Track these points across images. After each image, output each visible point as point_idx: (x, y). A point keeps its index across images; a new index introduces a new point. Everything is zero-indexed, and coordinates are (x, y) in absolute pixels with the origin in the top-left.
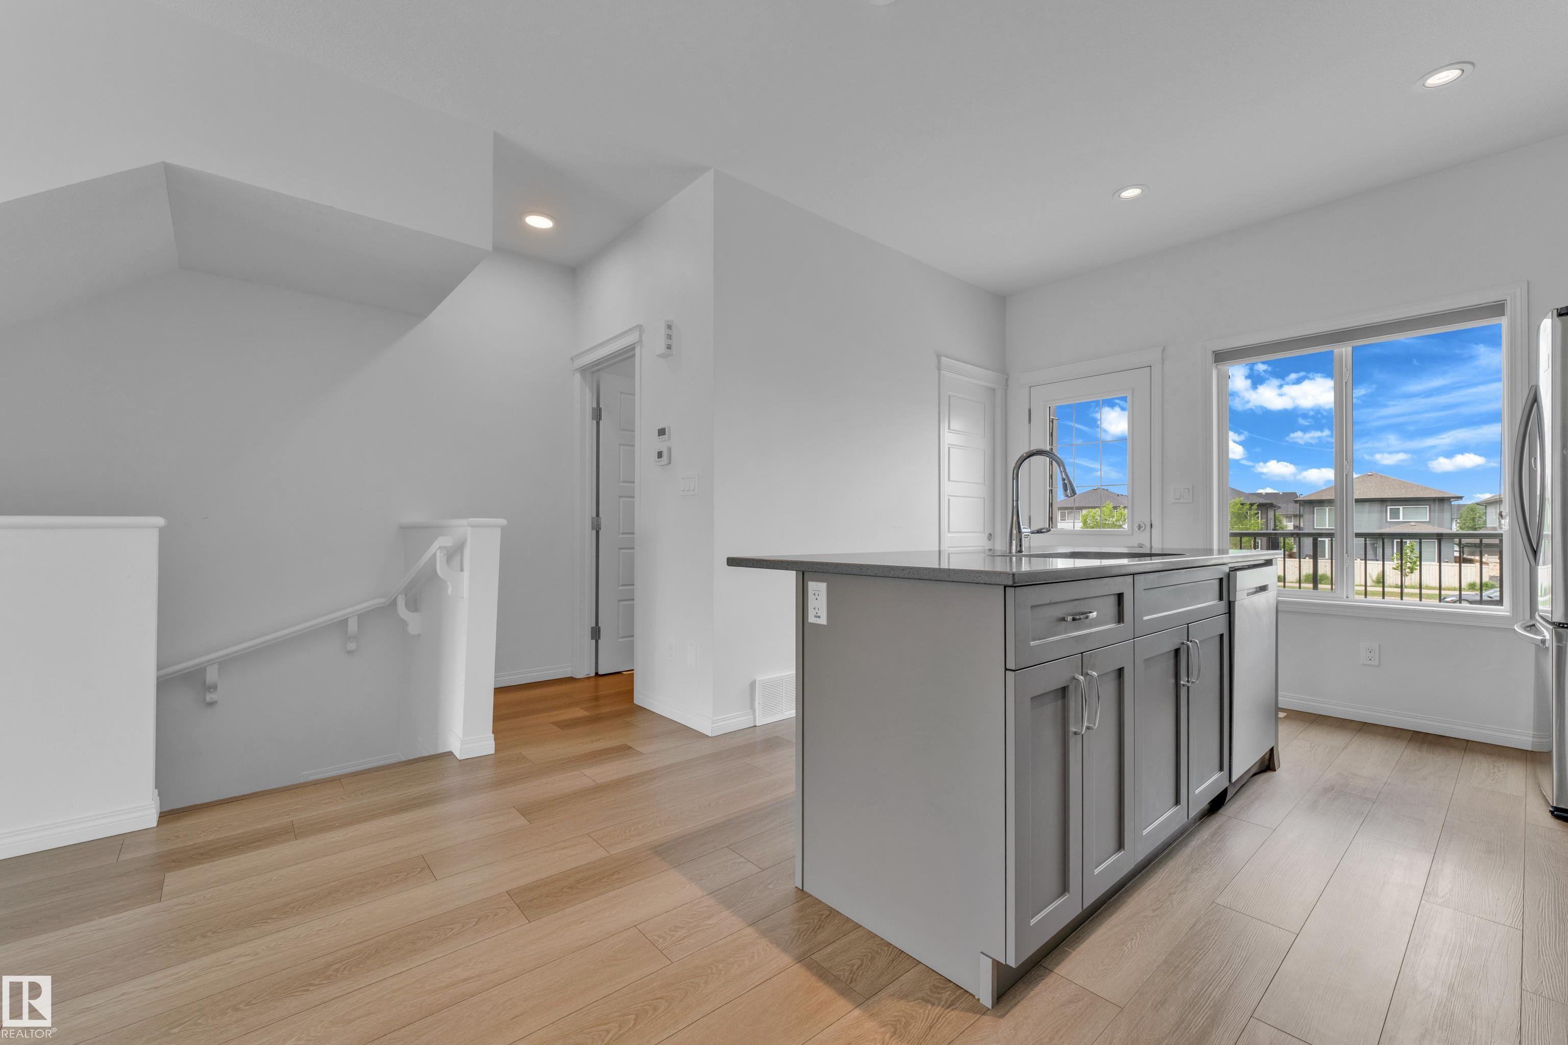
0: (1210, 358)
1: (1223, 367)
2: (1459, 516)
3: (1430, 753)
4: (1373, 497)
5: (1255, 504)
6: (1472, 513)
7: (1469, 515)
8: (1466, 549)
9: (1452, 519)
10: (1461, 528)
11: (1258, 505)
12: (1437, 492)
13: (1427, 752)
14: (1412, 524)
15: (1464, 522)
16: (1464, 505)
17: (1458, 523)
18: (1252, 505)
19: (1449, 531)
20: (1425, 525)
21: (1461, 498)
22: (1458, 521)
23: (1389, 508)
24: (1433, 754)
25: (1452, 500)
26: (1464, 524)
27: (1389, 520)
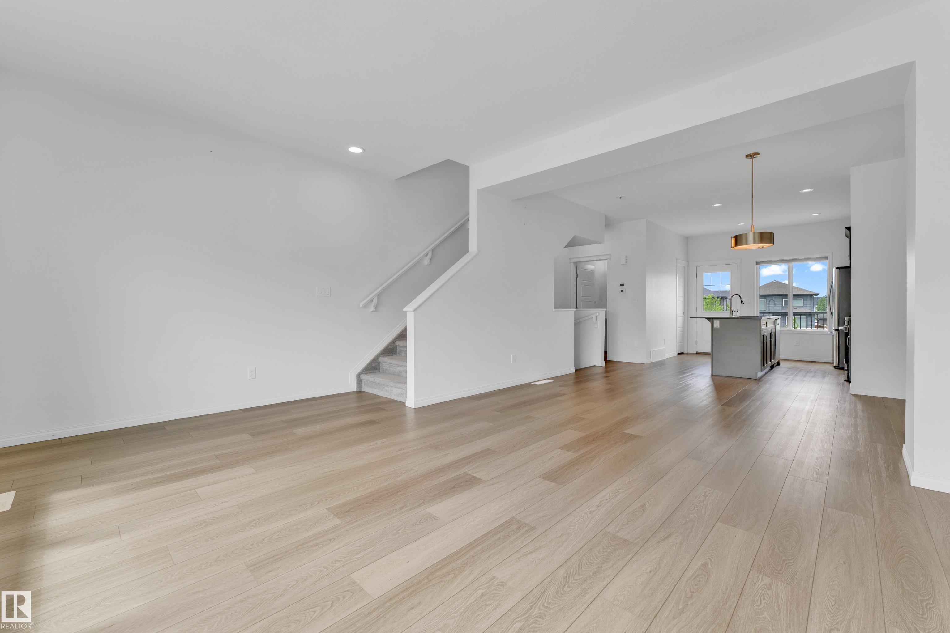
0: (755, 263)
1: (758, 266)
2: (817, 304)
4: (776, 293)
5: (719, 297)
6: (823, 302)
7: (821, 303)
8: (820, 321)
9: (814, 305)
10: (818, 310)
11: (721, 298)
12: (807, 291)
14: (795, 308)
15: (819, 306)
16: (820, 298)
17: (817, 307)
18: (718, 298)
19: (813, 312)
20: (801, 309)
21: (818, 294)
22: (817, 306)
23: (784, 299)
25: (814, 295)
26: (819, 308)
27: (784, 306)
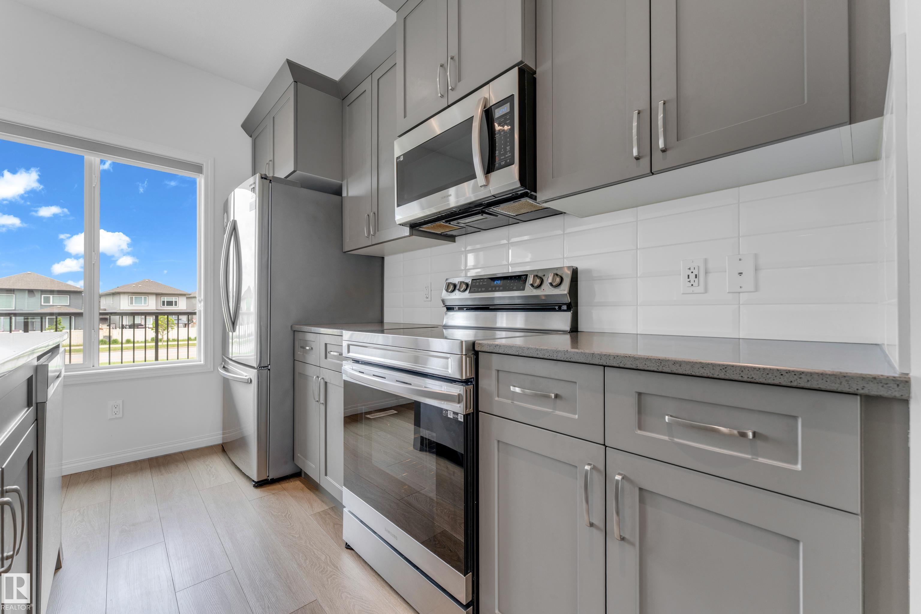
3: (169, 474)
13: (166, 473)
14: (58, 306)
20: (67, 308)
24: (171, 473)
